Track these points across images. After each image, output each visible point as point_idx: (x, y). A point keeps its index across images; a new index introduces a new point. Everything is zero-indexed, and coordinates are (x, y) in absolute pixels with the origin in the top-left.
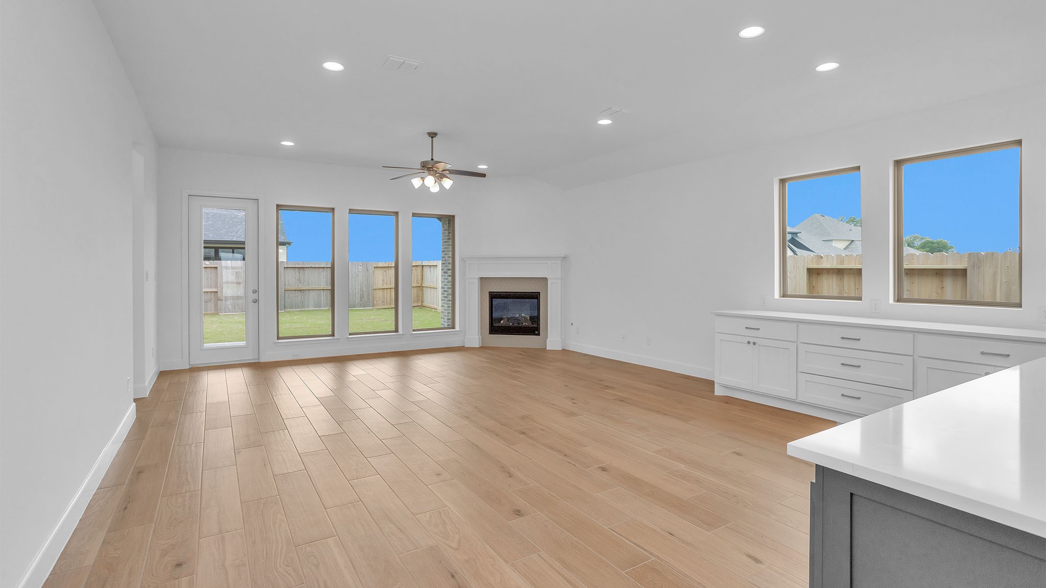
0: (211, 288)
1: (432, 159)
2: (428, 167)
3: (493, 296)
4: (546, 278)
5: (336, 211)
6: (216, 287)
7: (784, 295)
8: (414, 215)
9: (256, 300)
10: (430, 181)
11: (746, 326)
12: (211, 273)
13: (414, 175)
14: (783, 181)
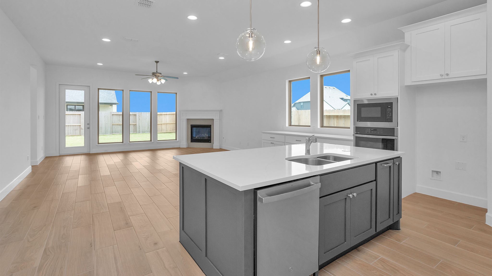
0: (78, 124)
1: (157, 72)
2: (155, 75)
3: (192, 127)
4: (213, 119)
5: (124, 91)
6: (80, 123)
7: (290, 125)
8: (158, 92)
9: (89, 128)
10: (155, 80)
11: (271, 137)
12: (78, 117)
13: (149, 78)
14: (290, 82)
